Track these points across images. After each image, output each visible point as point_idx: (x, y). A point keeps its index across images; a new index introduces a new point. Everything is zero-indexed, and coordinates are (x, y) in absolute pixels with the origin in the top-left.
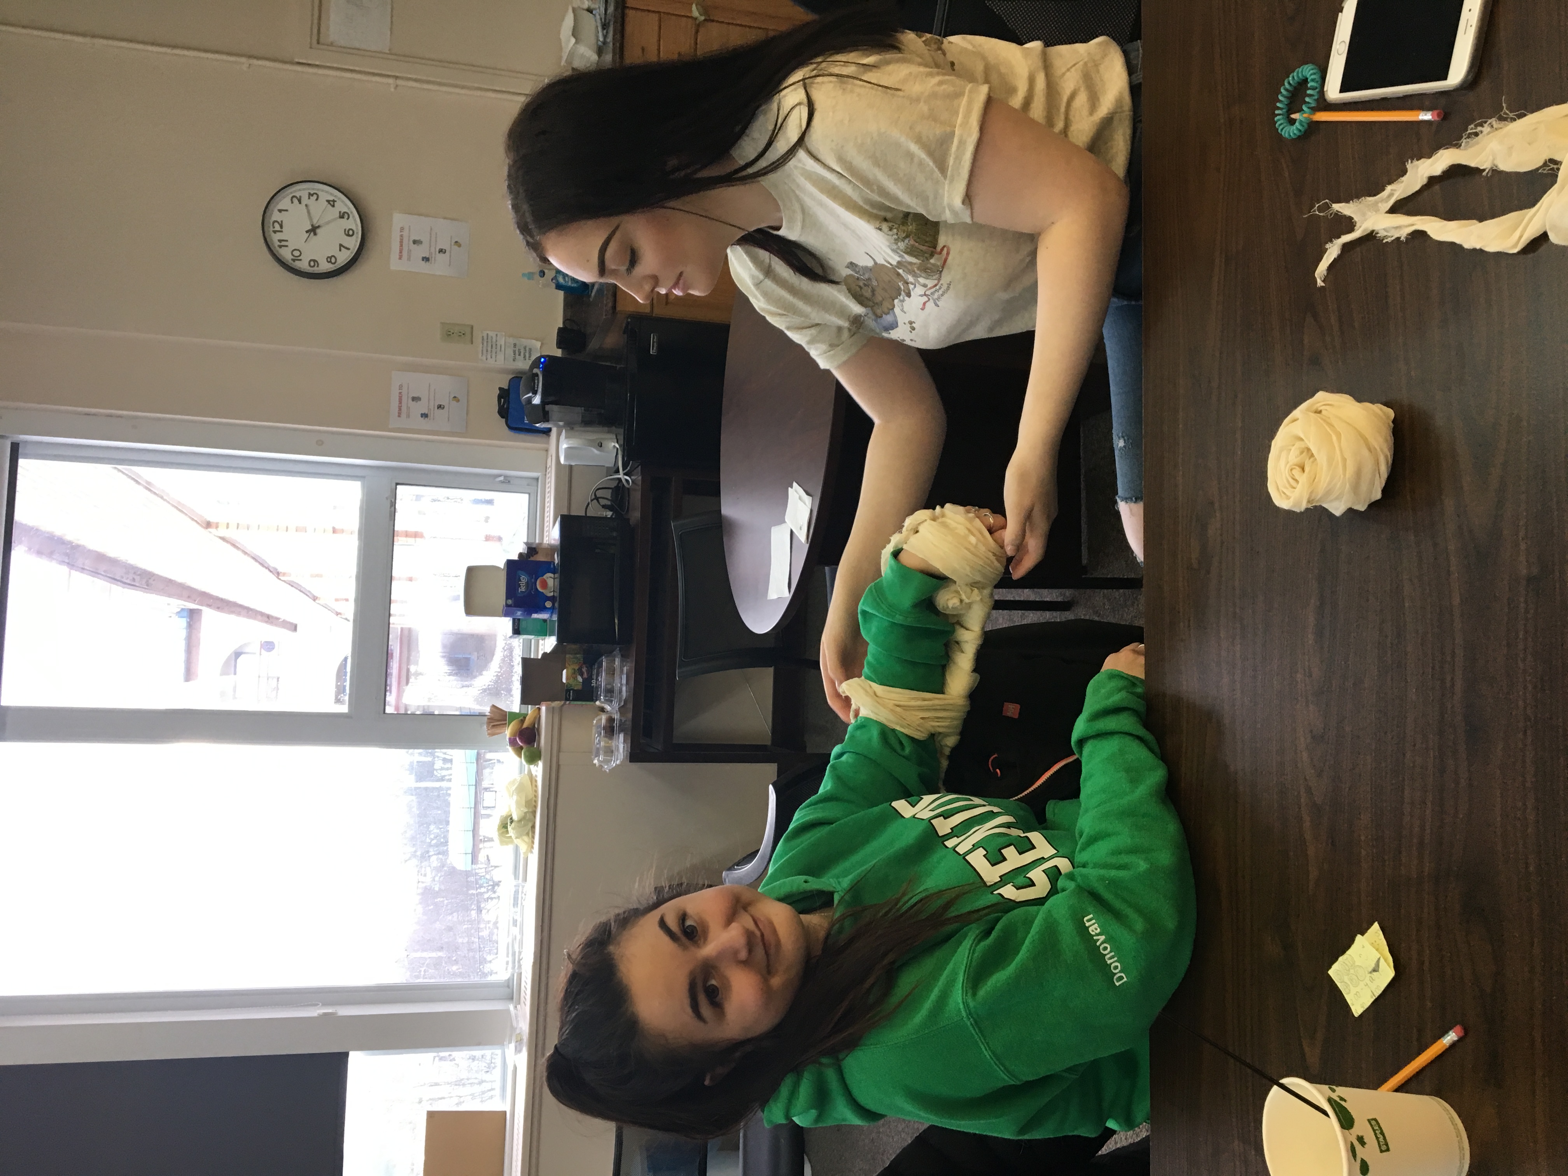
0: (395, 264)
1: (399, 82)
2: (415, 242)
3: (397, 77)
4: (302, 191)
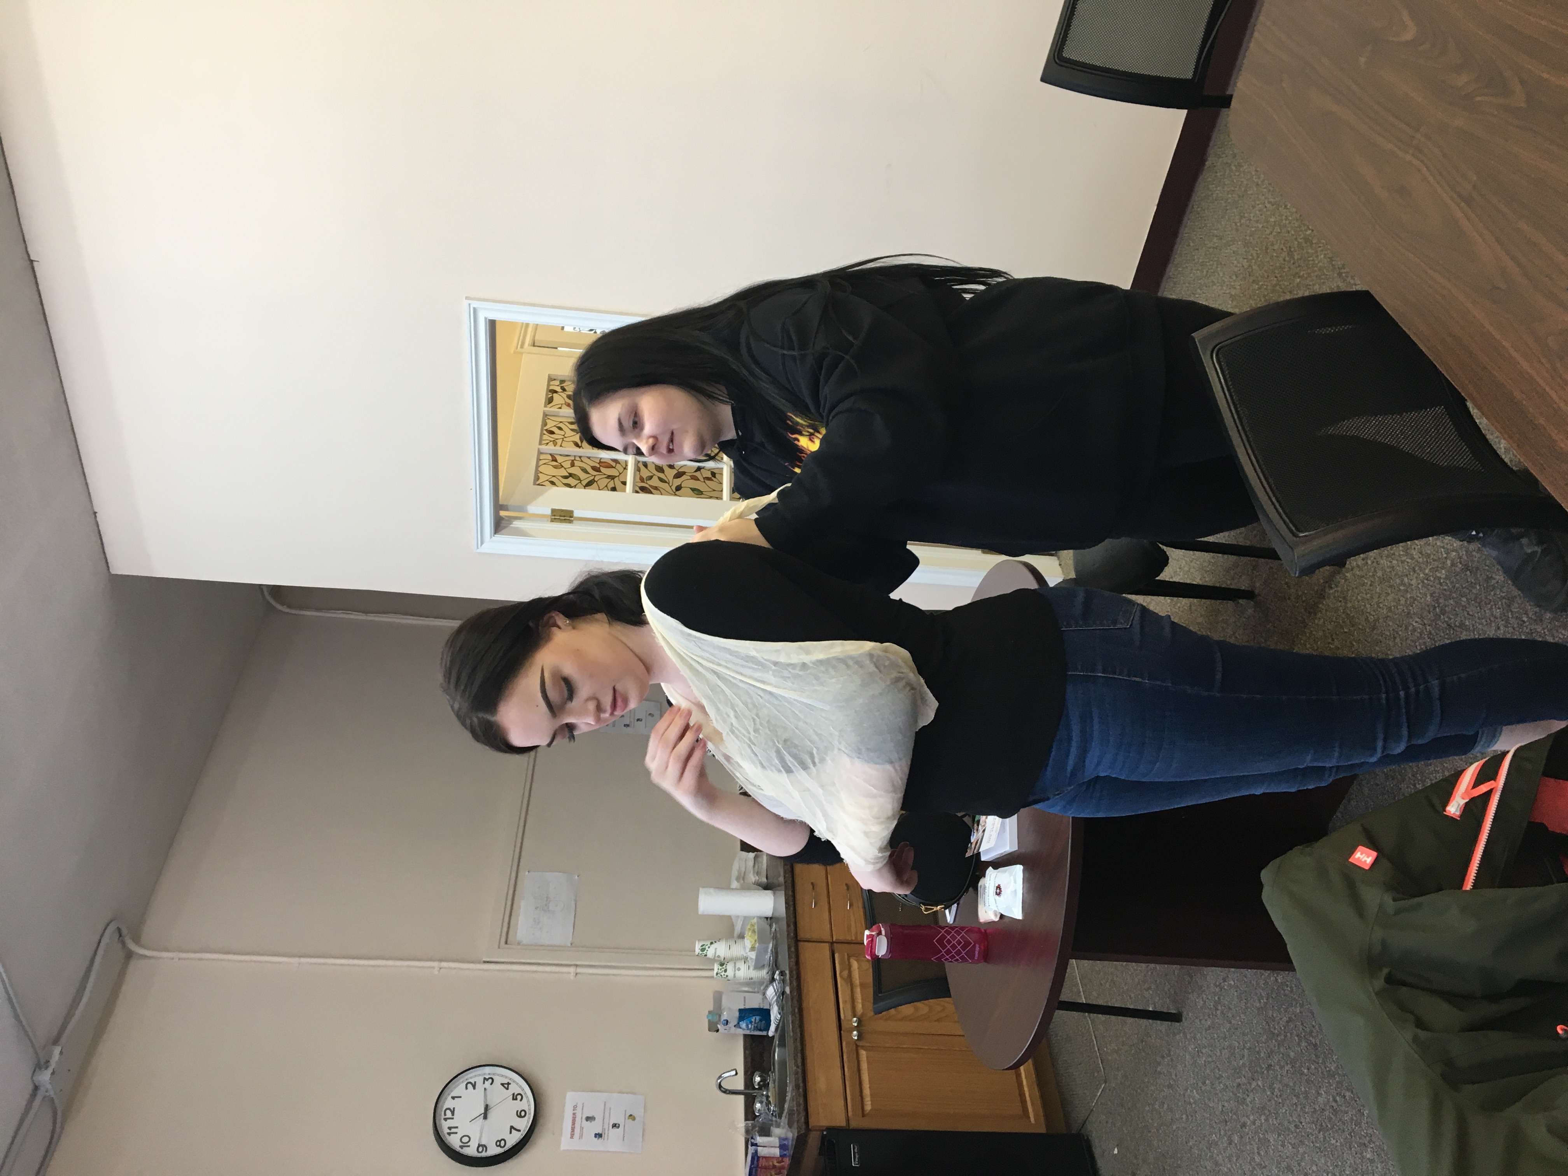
0: (566, 1143)
1: (579, 970)
2: (588, 1119)
3: (577, 966)
4: (476, 1076)
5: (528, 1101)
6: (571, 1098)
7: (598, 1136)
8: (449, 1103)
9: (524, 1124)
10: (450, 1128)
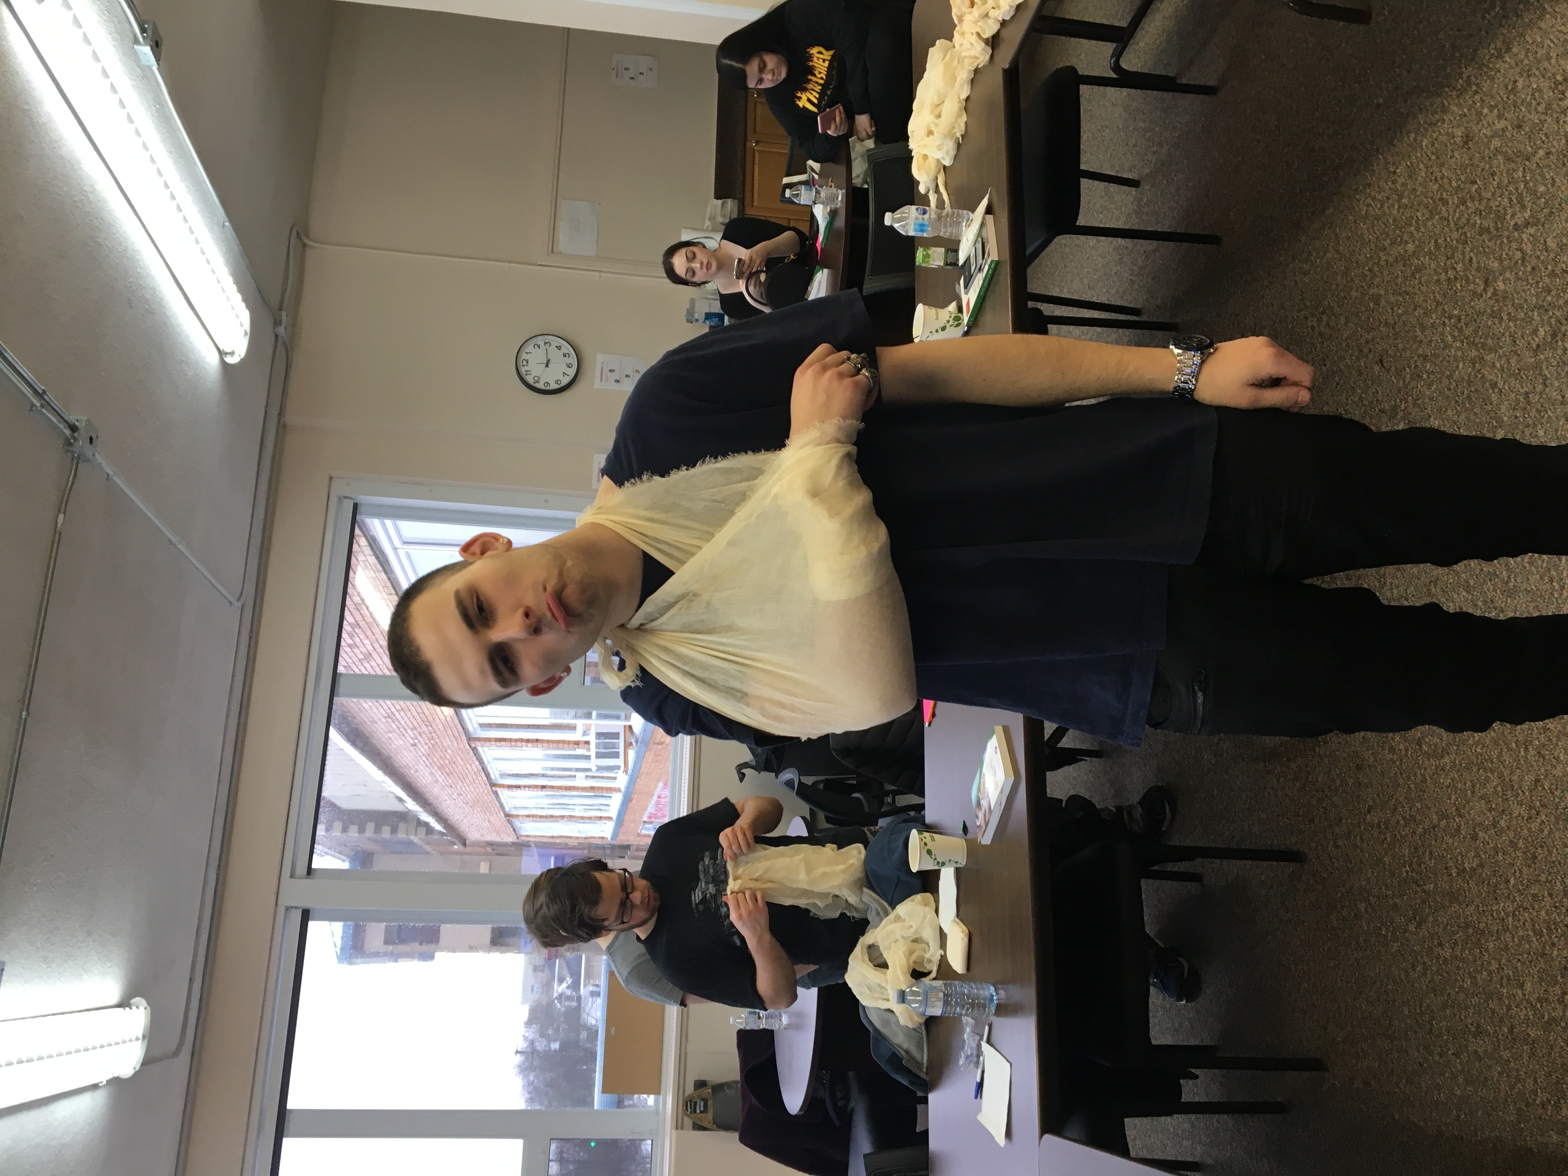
0: (597, 385)
1: (602, 274)
2: (610, 371)
3: (600, 271)
4: (540, 341)
5: (573, 358)
6: (600, 357)
7: (617, 381)
8: (524, 356)
9: (572, 372)
10: (526, 371)
